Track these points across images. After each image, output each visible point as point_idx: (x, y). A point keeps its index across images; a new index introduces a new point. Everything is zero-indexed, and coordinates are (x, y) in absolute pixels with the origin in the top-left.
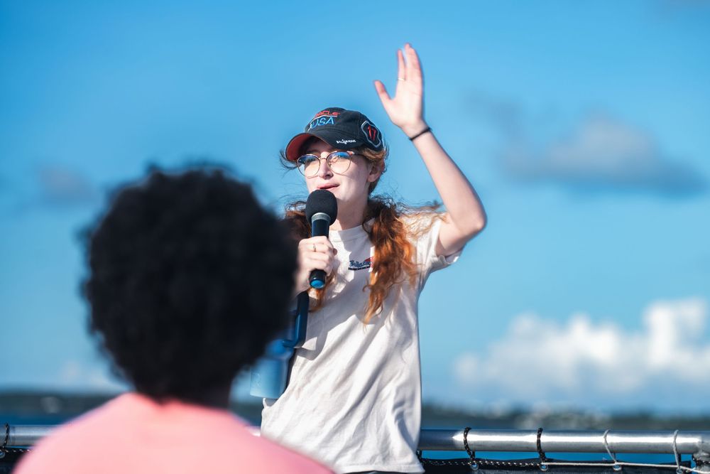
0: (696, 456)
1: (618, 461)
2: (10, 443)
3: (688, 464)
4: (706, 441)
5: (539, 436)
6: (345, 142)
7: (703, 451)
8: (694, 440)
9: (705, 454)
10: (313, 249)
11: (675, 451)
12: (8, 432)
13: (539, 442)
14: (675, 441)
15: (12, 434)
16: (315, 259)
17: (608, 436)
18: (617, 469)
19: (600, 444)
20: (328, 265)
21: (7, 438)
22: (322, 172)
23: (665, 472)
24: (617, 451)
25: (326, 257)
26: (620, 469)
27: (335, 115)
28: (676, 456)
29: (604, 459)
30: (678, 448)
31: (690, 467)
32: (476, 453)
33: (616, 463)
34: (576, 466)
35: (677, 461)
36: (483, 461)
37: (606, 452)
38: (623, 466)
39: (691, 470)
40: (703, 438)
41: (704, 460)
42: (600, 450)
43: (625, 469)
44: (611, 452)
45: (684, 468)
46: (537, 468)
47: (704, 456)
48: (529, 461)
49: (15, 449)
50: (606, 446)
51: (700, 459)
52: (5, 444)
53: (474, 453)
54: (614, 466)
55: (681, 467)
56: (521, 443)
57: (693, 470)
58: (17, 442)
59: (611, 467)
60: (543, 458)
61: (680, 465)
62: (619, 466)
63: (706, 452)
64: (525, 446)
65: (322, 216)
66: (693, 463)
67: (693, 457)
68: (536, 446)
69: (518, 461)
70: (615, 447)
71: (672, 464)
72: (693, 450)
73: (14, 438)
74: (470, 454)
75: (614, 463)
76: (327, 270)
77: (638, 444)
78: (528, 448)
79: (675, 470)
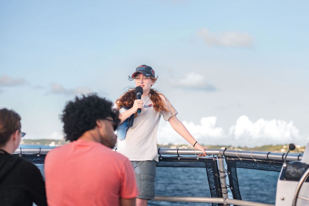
0: (218, 156)
1: (198, 157)
4: (220, 152)
5: (178, 151)
6: (148, 75)
7: (220, 154)
8: (217, 152)
10: (139, 103)
11: (213, 155)
12: (40, 149)
13: (178, 152)
14: (213, 152)
16: (139, 106)
17: (195, 151)
18: (198, 159)
19: (193, 153)
21: (40, 151)
22: (141, 82)
23: (210, 160)
24: (198, 154)
25: (142, 105)
27: (145, 67)
34: (187, 158)
35: (213, 157)
36: (163, 157)
37: (195, 155)
43: (200, 159)
46: (177, 159)
47: (220, 156)
48: (175, 157)
50: (195, 153)
55: (214, 159)
56: (173, 152)
59: (196, 159)
60: (179, 156)
65: (139, 93)
66: (217, 158)
68: (177, 153)
69: (172, 157)
72: (217, 154)
73: (42, 151)
74: (160, 155)
78: (174, 154)
79: (212, 159)
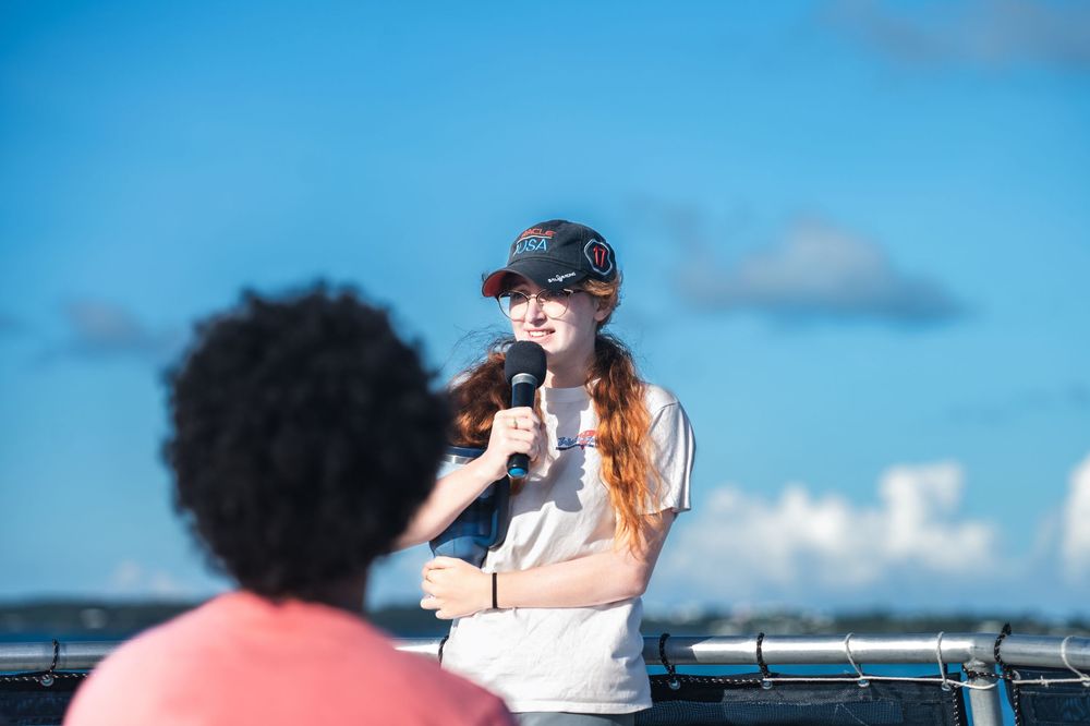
0: (967, 665)
1: (864, 675)
2: (60, 665)
3: (957, 677)
4: (980, 646)
5: (759, 643)
6: (561, 279)
7: (977, 659)
8: (964, 645)
9: (979, 663)
10: (513, 425)
11: (940, 661)
12: (57, 650)
13: (759, 650)
14: (939, 647)
15: (62, 654)
16: (517, 440)
17: (850, 642)
18: (863, 685)
19: (841, 652)
20: (533, 447)
21: (56, 659)
23: (927, 688)
24: (863, 662)
25: (530, 436)
26: (867, 684)
27: (549, 235)
28: (941, 665)
29: (846, 672)
30: (944, 656)
31: (960, 681)
32: (676, 667)
33: (862, 678)
34: (809, 682)
35: (942, 673)
36: (687, 677)
37: (848, 662)
38: (871, 681)
39: (961, 684)
40: (976, 642)
41: (978, 671)
42: (842, 661)
43: (873, 684)
44: (855, 663)
45: (952, 682)
46: (757, 686)
47: (978, 666)
48: (747, 676)
49: (67, 674)
50: (849, 655)
51: (973, 669)
52: (53, 668)
53: (673, 667)
54: (860, 682)
55: (948, 681)
56: (735, 653)
57: (964, 684)
58: (69, 665)
59: (856, 682)
60: (765, 672)
61: (946, 678)
62: (867, 680)
63: (981, 661)
64: (741, 657)
65: (527, 377)
66: (964, 675)
67: (963, 667)
68: (755, 657)
69: (732, 677)
70: (860, 656)
71: (936, 677)
72: (964, 658)
73: (65, 659)
74: (668, 669)
75: (859, 676)
76: (531, 453)
77: (891, 652)
78: (745, 659)
79: (939, 684)
